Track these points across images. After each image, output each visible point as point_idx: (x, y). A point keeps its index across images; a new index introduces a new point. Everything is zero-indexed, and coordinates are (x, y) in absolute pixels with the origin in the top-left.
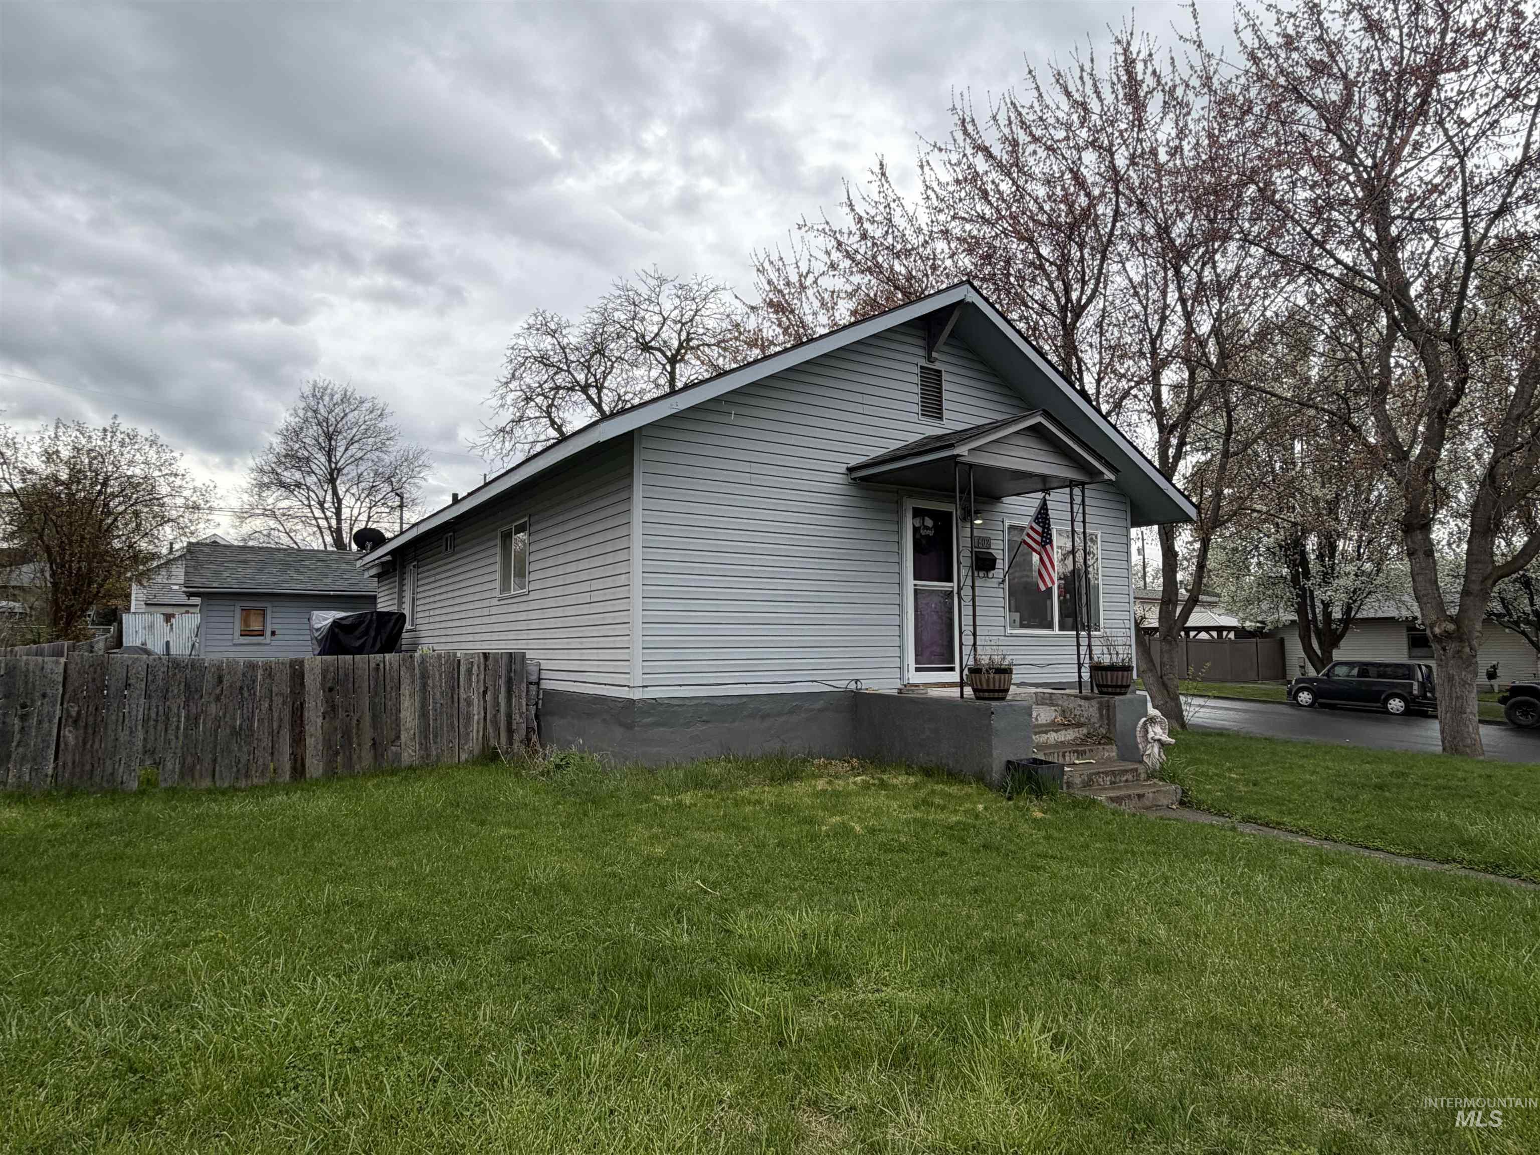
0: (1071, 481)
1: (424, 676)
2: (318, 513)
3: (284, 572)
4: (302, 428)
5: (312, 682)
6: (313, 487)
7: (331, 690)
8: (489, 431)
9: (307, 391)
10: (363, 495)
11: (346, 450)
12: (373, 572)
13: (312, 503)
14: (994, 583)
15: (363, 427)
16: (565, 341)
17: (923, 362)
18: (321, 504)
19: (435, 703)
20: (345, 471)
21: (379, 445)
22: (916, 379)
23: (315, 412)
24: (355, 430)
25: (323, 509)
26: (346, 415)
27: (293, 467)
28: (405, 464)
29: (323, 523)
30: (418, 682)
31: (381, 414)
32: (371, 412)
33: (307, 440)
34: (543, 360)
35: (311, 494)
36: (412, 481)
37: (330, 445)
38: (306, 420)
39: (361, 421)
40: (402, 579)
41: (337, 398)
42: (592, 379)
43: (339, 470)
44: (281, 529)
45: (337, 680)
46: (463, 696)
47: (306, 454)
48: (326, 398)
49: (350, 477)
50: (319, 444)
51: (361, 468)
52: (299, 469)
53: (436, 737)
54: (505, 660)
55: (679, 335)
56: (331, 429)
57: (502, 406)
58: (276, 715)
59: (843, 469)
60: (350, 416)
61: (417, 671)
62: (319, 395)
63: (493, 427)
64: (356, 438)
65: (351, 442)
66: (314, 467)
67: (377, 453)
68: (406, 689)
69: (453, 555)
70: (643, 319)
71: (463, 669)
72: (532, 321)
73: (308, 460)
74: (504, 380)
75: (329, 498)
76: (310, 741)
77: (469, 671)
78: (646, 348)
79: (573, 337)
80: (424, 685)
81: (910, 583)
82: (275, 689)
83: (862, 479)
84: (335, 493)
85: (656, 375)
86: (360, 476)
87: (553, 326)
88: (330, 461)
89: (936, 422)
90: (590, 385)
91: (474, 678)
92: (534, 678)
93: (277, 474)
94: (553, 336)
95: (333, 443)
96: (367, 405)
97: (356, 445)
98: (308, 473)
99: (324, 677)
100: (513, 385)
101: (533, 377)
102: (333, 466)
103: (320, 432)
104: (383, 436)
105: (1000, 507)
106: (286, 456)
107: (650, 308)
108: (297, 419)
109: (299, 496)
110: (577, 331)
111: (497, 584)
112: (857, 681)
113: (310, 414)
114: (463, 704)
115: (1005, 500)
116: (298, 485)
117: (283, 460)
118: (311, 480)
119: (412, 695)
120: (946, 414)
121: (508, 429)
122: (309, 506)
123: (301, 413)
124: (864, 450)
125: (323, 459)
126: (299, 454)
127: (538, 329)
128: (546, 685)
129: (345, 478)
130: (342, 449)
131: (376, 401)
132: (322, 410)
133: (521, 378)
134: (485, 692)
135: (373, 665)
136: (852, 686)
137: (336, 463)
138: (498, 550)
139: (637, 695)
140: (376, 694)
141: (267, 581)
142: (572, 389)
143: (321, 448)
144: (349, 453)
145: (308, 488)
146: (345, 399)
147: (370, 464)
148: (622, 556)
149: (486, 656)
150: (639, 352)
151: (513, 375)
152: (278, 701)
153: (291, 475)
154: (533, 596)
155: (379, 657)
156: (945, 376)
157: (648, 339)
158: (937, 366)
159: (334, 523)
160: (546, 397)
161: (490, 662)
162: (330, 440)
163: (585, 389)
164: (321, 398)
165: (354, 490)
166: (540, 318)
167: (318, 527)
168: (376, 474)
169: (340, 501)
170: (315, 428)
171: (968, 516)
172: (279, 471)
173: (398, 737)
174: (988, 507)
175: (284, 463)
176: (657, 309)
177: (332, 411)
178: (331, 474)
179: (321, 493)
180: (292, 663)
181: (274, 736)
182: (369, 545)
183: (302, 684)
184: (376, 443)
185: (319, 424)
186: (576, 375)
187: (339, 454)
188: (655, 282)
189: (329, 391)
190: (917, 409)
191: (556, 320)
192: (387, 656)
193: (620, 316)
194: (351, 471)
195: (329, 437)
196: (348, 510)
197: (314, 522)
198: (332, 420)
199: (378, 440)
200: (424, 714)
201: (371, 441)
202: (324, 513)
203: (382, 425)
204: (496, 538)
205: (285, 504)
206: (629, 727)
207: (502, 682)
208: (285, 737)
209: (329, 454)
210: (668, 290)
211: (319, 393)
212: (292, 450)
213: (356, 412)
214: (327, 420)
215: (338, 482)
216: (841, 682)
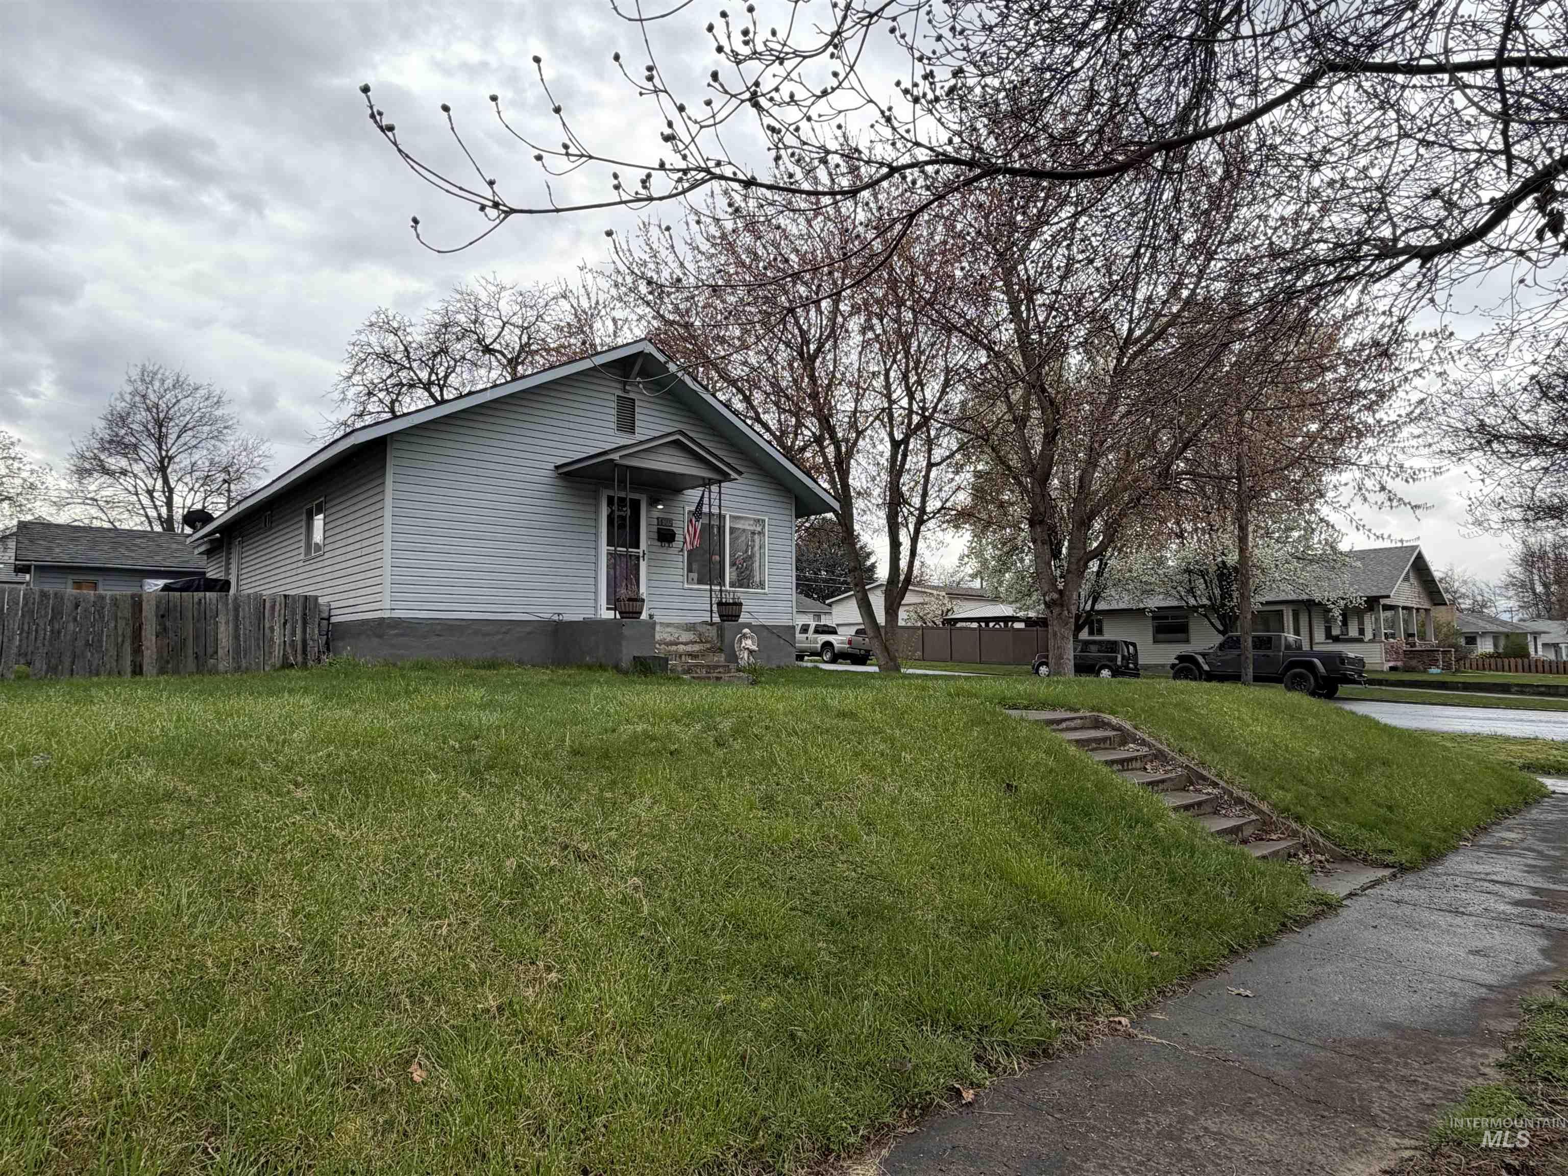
0: (710, 479)
1: (236, 609)
2: (146, 501)
3: (114, 549)
4: (128, 414)
5: (149, 612)
6: (141, 475)
7: (163, 616)
8: (329, 424)
9: (135, 374)
10: (197, 485)
11: (179, 437)
12: (202, 549)
13: (140, 491)
14: (675, 551)
15: (198, 414)
16: (409, 338)
17: (621, 393)
18: (150, 493)
19: (245, 629)
20: (177, 460)
21: (216, 433)
22: (614, 405)
23: (144, 397)
24: (188, 417)
25: (152, 498)
26: (178, 401)
27: (118, 453)
28: (244, 453)
29: (152, 513)
30: (232, 613)
31: (218, 402)
32: (207, 399)
33: (134, 426)
34: (385, 357)
35: (138, 481)
36: (251, 471)
37: (160, 432)
38: (134, 405)
39: (195, 408)
40: (229, 553)
41: (169, 383)
42: (434, 377)
43: (171, 458)
44: (104, 518)
45: (168, 610)
46: (267, 625)
47: (133, 440)
48: (157, 384)
49: (182, 465)
50: (148, 430)
51: (196, 457)
52: (125, 455)
53: (245, 654)
54: (302, 600)
55: (520, 339)
56: (162, 415)
57: (343, 400)
58: (120, 633)
59: (552, 466)
60: (183, 402)
61: (230, 606)
62: (148, 380)
63: (334, 420)
64: (190, 426)
65: (184, 430)
66: (142, 454)
67: (213, 442)
68: (221, 619)
69: (271, 528)
70: (482, 324)
71: (268, 605)
72: (374, 319)
73: (135, 447)
74: (346, 374)
75: (159, 484)
76: (147, 653)
77: (273, 607)
78: (488, 350)
79: (418, 335)
80: (236, 617)
81: (604, 548)
82: (119, 614)
83: (566, 474)
84: (166, 481)
85: (495, 377)
86: (193, 465)
87: (395, 325)
88: (160, 449)
89: (631, 436)
90: (433, 383)
91: (276, 614)
92: (325, 615)
93: (100, 460)
94: (396, 335)
95: (164, 430)
96: (202, 392)
97: (190, 433)
98: (136, 460)
99: (157, 607)
100: (356, 379)
101: (375, 373)
102: (164, 453)
103: (150, 418)
104: (220, 425)
105: (681, 497)
106: (111, 442)
107: (490, 313)
108: (123, 404)
109: (125, 483)
110: (420, 329)
111: (302, 550)
112: (559, 614)
113: (137, 399)
114: (267, 631)
115: (686, 492)
116: (124, 473)
117: (107, 446)
118: (138, 468)
119: (227, 623)
120: (637, 430)
121: (349, 422)
122: (137, 494)
123: (128, 398)
124: (570, 454)
125: (152, 447)
126: (126, 441)
127: (381, 327)
128: (334, 620)
129: (177, 467)
130: (174, 436)
131: (212, 388)
132: (153, 397)
133: (363, 373)
134: (285, 624)
135: (196, 600)
136: (556, 618)
137: (167, 451)
138: (303, 523)
139: (387, 614)
140: (198, 621)
141: (100, 557)
142: (412, 386)
143: (150, 435)
144: (182, 440)
145: (135, 476)
146: (177, 384)
147: (205, 452)
148: (379, 522)
149: (285, 596)
150: (480, 354)
151: (355, 370)
152: (121, 624)
153: (115, 462)
154: (326, 556)
155: (201, 594)
156: (637, 403)
157: (488, 341)
158: (632, 396)
159: (164, 511)
160: (389, 393)
161: (289, 601)
162: (161, 426)
163: (427, 386)
164: (151, 382)
165: (187, 479)
166: (382, 316)
167: (147, 516)
168: (212, 463)
169: (171, 491)
170: (144, 414)
171: (653, 502)
172: (102, 457)
173: (216, 652)
174: (671, 497)
175: (108, 450)
176: (497, 314)
177: (163, 397)
178: (162, 462)
179: (150, 482)
180: (133, 596)
181: (119, 647)
182: (199, 525)
183: (141, 611)
184: (211, 432)
185: (148, 409)
186: (418, 372)
187: (170, 442)
188: (494, 289)
189: (159, 376)
190: (614, 426)
191: (398, 319)
192: (208, 594)
193: (461, 318)
194: (183, 461)
195: (160, 424)
196: (181, 500)
197: (142, 512)
198: (163, 406)
199: (214, 428)
200: (237, 637)
201: (206, 429)
202: (153, 501)
203: (218, 413)
204: (301, 514)
205: (109, 492)
206: (380, 636)
207: (298, 617)
208: (128, 648)
209: (160, 441)
210: (506, 295)
211: (147, 377)
212: (117, 435)
213: (190, 399)
214: (157, 406)
215: (169, 470)
216: (547, 614)
